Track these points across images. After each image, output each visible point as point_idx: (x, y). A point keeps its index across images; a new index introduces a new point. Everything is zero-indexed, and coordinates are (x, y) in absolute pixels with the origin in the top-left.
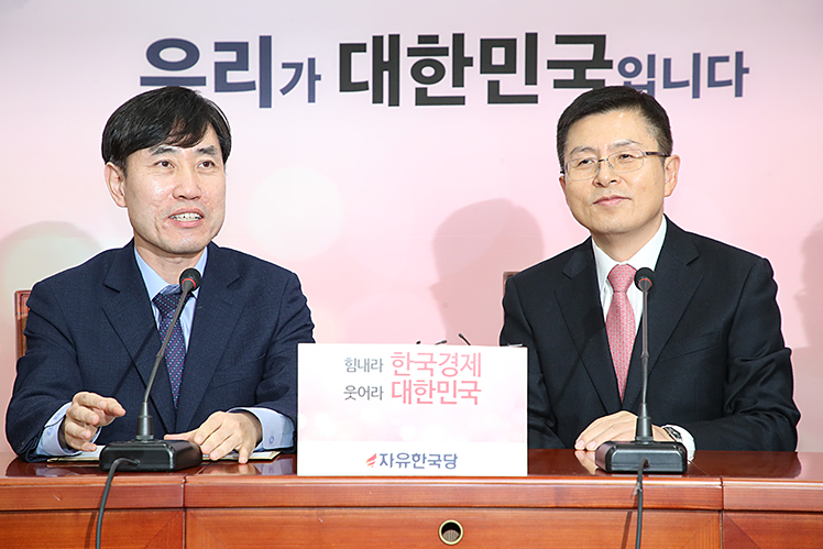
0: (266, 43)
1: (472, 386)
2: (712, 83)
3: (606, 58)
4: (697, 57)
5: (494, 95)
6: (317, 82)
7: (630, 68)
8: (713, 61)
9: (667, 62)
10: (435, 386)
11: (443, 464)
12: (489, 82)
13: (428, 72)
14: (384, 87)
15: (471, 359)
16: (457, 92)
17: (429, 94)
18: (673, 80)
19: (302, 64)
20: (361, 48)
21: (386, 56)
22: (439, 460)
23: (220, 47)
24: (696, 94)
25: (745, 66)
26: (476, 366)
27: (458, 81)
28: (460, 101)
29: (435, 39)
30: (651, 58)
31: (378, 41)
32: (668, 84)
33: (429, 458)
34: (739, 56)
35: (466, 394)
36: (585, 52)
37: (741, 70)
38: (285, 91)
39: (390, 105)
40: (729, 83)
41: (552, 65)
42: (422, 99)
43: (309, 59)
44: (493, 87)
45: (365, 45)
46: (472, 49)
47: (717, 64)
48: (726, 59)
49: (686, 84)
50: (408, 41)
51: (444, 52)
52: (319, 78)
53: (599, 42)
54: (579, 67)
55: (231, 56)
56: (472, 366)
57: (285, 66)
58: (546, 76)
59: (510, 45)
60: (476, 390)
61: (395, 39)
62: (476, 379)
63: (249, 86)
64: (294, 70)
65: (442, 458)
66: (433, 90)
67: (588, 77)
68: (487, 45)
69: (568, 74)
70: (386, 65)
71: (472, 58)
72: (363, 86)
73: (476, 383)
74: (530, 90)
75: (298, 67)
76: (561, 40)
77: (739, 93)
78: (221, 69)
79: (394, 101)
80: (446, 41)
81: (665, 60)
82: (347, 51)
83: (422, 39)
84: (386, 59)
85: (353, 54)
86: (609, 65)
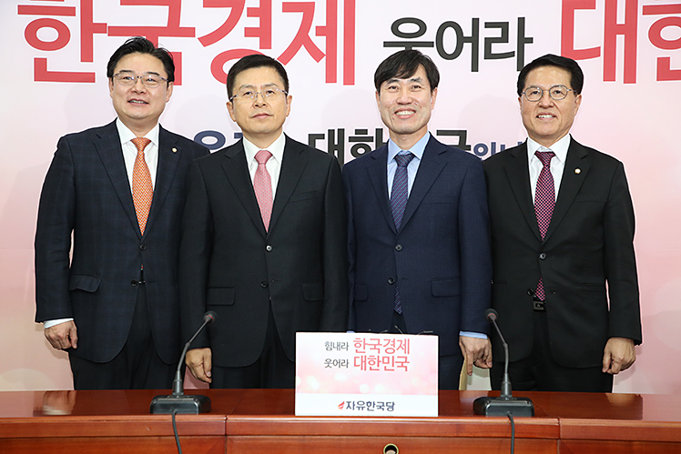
3: (467, 144)
7: (481, 150)
9: (503, 146)
13: (361, 150)
20: (321, 137)
21: (336, 141)
23: (237, 135)
29: (365, 132)
30: (494, 144)
31: (331, 132)
36: (455, 140)
45: (324, 135)
50: (349, 133)
51: (371, 139)
53: (462, 134)
61: (341, 132)
70: (336, 145)
76: (440, 133)
80: (372, 133)
81: (501, 146)
82: (313, 139)
83: (357, 132)
84: (336, 143)
85: (317, 141)
86: (468, 148)
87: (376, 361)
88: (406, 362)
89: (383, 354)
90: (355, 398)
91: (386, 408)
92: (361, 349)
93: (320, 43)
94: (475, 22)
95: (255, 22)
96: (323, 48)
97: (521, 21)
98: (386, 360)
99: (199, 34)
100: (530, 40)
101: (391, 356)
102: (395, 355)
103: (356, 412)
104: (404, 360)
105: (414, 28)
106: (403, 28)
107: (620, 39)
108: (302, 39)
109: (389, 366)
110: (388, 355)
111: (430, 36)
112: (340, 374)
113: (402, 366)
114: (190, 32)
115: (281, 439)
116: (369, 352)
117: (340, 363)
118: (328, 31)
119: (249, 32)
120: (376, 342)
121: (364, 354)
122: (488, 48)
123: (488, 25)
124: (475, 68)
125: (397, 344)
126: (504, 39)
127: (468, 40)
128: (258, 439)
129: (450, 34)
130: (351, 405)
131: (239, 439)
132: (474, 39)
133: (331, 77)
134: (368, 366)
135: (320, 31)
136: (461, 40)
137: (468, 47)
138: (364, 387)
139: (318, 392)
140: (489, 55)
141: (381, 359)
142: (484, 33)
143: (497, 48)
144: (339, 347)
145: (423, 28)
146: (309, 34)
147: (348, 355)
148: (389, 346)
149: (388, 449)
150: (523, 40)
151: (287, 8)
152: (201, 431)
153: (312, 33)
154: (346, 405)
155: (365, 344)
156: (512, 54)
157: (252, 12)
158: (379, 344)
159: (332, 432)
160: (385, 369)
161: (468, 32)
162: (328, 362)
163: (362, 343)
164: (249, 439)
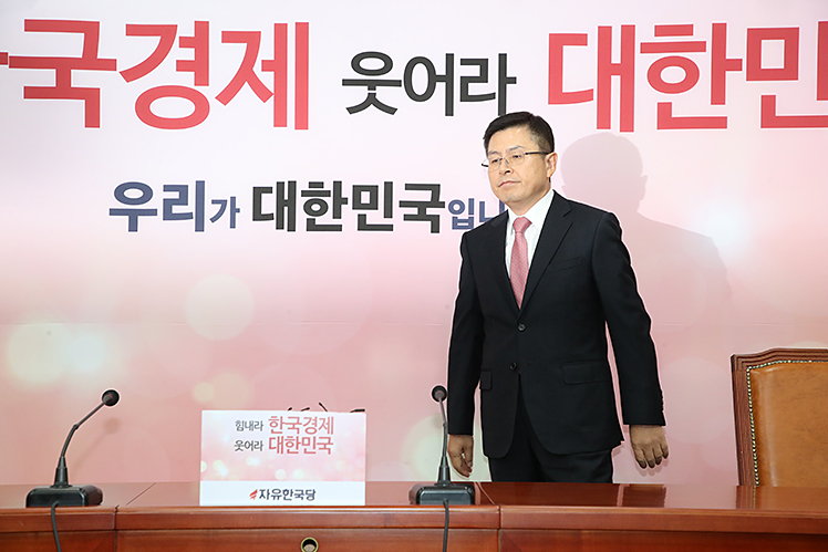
0: (200, 186)
3: (440, 200)
5: (363, 225)
6: (237, 214)
9: (482, 204)
12: (359, 215)
13: (316, 207)
14: (284, 218)
16: (337, 222)
17: (317, 223)
18: (486, 216)
19: (226, 201)
20: (269, 190)
21: (286, 195)
23: (167, 188)
27: (337, 215)
28: (338, 228)
29: (321, 185)
30: (471, 201)
31: (280, 185)
32: (483, 219)
36: (426, 196)
38: (213, 220)
39: (289, 231)
41: (403, 204)
42: (311, 226)
43: (232, 198)
44: (362, 218)
45: (271, 188)
46: (347, 193)
50: (302, 186)
51: (327, 194)
52: (238, 210)
53: (435, 189)
54: (422, 206)
55: (175, 195)
57: (214, 202)
58: (398, 212)
59: (373, 190)
61: (292, 184)
63: (187, 216)
64: (220, 205)
66: (319, 221)
67: (427, 213)
68: (357, 190)
69: (414, 211)
70: (286, 199)
71: (347, 199)
72: (269, 217)
74: (388, 221)
75: (223, 203)
76: (409, 187)
78: (168, 204)
79: (292, 228)
80: (329, 187)
81: (481, 202)
82: (258, 192)
83: (311, 184)
84: (286, 198)
85: (263, 195)
86: (442, 205)
87: (295, 442)
88: (329, 443)
89: (303, 434)
90: (269, 486)
91: (305, 497)
92: (277, 429)
93: (267, 79)
94: (450, 58)
95: (189, 54)
96: (271, 87)
97: (503, 58)
98: (306, 441)
99: (121, 67)
100: (513, 80)
101: (311, 437)
102: (317, 435)
103: (271, 502)
104: (326, 441)
105: (378, 64)
106: (366, 64)
107: (616, 81)
108: (245, 75)
109: (310, 449)
110: (308, 436)
111: (397, 73)
112: (253, 459)
113: (325, 448)
114: (110, 65)
115: (182, 534)
116: (287, 432)
117: (251, 445)
118: (277, 66)
119: (182, 66)
120: (295, 421)
121: (280, 435)
122: (464, 89)
123: (464, 62)
124: (449, 111)
125: (320, 423)
126: (483, 78)
127: (441, 79)
128: (154, 534)
129: (420, 73)
130: (265, 493)
131: (131, 535)
132: (448, 78)
133: (280, 120)
134: (285, 449)
135: (266, 66)
136: (433, 79)
137: (441, 87)
138: (280, 473)
139: (227, 479)
140: (465, 97)
141: (300, 440)
142: (460, 71)
143: (474, 89)
144: (252, 426)
145: (389, 64)
146: (254, 69)
147: (263, 435)
148: (310, 425)
149: (305, 544)
150: (505, 80)
151: (229, 37)
152: (86, 525)
153: (257, 68)
154: (259, 494)
155: (282, 423)
156: (491, 97)
157: (185, 42)
158: (298, 423)
159: (241, 524)
160: (305, 452)
161: (441, 70)
162: (239, 445)
163: (279, 423)
164: (143, 535)
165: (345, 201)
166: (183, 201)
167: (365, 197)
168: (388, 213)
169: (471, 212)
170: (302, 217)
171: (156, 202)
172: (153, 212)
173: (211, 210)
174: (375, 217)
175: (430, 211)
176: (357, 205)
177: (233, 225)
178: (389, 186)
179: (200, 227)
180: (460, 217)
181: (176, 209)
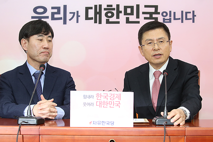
0: (65, 7)
1: (118, 103)
2: (186, 19)
3: (158, 12)
4: (182, 12)
5: (128, 21)
6: (79, 17)
7: (165, 14)
8: (186, 13)
10: (108, 103)
11: (110, 124)
12: (126, 17)
13: (110, 15)
14: (98, 19)
15: (118, 95)
16: (117, 20)
17: (110, 21)
18: (176, 18)
19: (75, 13)
20: (91, 8)
21: (98, 10)
22: (109, 123)
23: (53, 8)
24: (182, 22)
25: (195, 15)
26: (119, 97)
27: (118, 17)
28: (118, 23)
29: (111, 6)
30: (170, 12)
31: (96, 6)
32: (175, 19)
33: (106, 122)
34: (193, 12)
35: (117, 105)
36: (153, 10)
37: (194, 16)
38: (70, 20)
39: (99, 24)
40: (191, 19)
41: (144, 13)
42: (108, 22)
43: (77, 11)
44: (127, 19)
45: (92, 7)
46: (122, 9)
47: (188, 14)
48: (190, 13)
49: (179, 19)
50: (104, 6)
51: (114, 9)
52: (79, 16)
53: (156, 7)
54: (151, 14)
55: (56, 11)
56: (118, 97)
57: (70, 13)
58: (142, 16)
59: (132, 8)
60: (119, 104)
61: (100, 6)
62: (119, 101)
63: (60, 19)
64: (72, 14)
65: (110, 122)
66: (111, 20)
67: (153, 17)
68: (126, 8)
69: (148, 16)
70: (98, 12)
71: (121, 11)
72: (91, 19)
73: (119, 102)
74: (137, 20)
75: (74, 13)
76: (146, 6)
77: (193, 22)
78: (53, 14)
79: (100, 22)
80: (114, 6)
81: (174, 12)
82: (87, 9)
83: (108, 6)
85: (89, 10)
86: (159, 13)
117: (89, 104)
144: (90, 97)
162: (85, 104)
165: (121, 12)
166: (59, 13)
167: (129, 11)
168: (138, 17)
169: (170, 16)
170: (104, 18)
171: (48, 14)
172: (47, 17)
173: (69, 16)
174: (133, 18)
175: (154, 16)
176: (126, 14)
177: (77, 22)
178: (138, 6)
179: (65, 23)
180: (166, 18)
181: (56, 16)
